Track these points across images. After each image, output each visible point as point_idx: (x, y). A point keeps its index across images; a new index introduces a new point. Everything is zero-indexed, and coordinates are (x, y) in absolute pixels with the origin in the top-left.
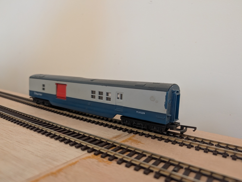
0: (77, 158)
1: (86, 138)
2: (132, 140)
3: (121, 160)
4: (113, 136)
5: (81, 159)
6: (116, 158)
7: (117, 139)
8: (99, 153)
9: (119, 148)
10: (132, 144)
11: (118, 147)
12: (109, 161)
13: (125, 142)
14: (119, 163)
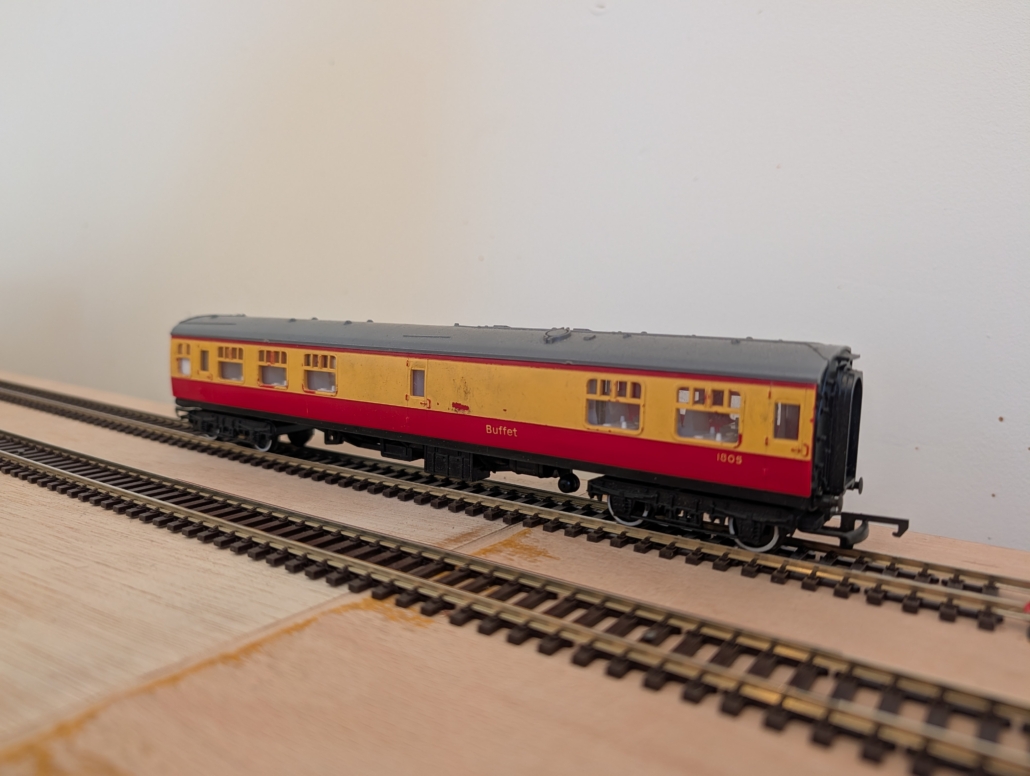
0: (311, 609)
1: (346, 543)
2: (515, 546)
3: (463, 611)
4: (447, 537)
5: (324, 614)
6: (451, 606)
7: (460, 544)
8: (392, 590)
9: (462, 574)
10: (512, 560)
11: (461, 570)
12: (424, 617)
13: (488, 554)
14: (456, 622)
